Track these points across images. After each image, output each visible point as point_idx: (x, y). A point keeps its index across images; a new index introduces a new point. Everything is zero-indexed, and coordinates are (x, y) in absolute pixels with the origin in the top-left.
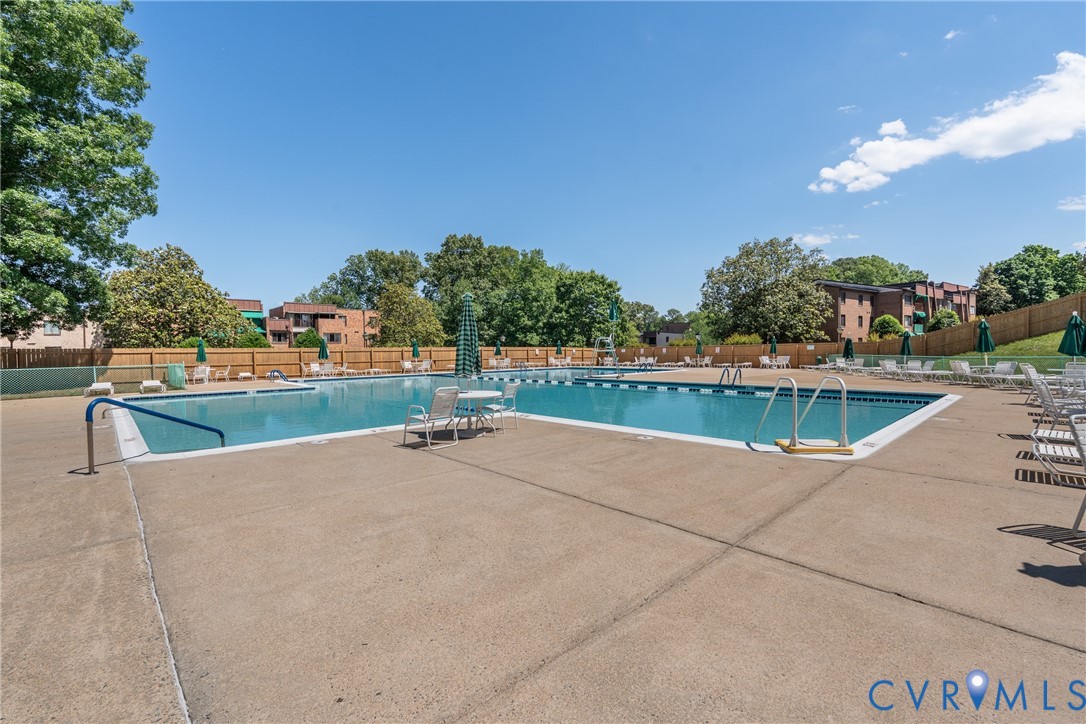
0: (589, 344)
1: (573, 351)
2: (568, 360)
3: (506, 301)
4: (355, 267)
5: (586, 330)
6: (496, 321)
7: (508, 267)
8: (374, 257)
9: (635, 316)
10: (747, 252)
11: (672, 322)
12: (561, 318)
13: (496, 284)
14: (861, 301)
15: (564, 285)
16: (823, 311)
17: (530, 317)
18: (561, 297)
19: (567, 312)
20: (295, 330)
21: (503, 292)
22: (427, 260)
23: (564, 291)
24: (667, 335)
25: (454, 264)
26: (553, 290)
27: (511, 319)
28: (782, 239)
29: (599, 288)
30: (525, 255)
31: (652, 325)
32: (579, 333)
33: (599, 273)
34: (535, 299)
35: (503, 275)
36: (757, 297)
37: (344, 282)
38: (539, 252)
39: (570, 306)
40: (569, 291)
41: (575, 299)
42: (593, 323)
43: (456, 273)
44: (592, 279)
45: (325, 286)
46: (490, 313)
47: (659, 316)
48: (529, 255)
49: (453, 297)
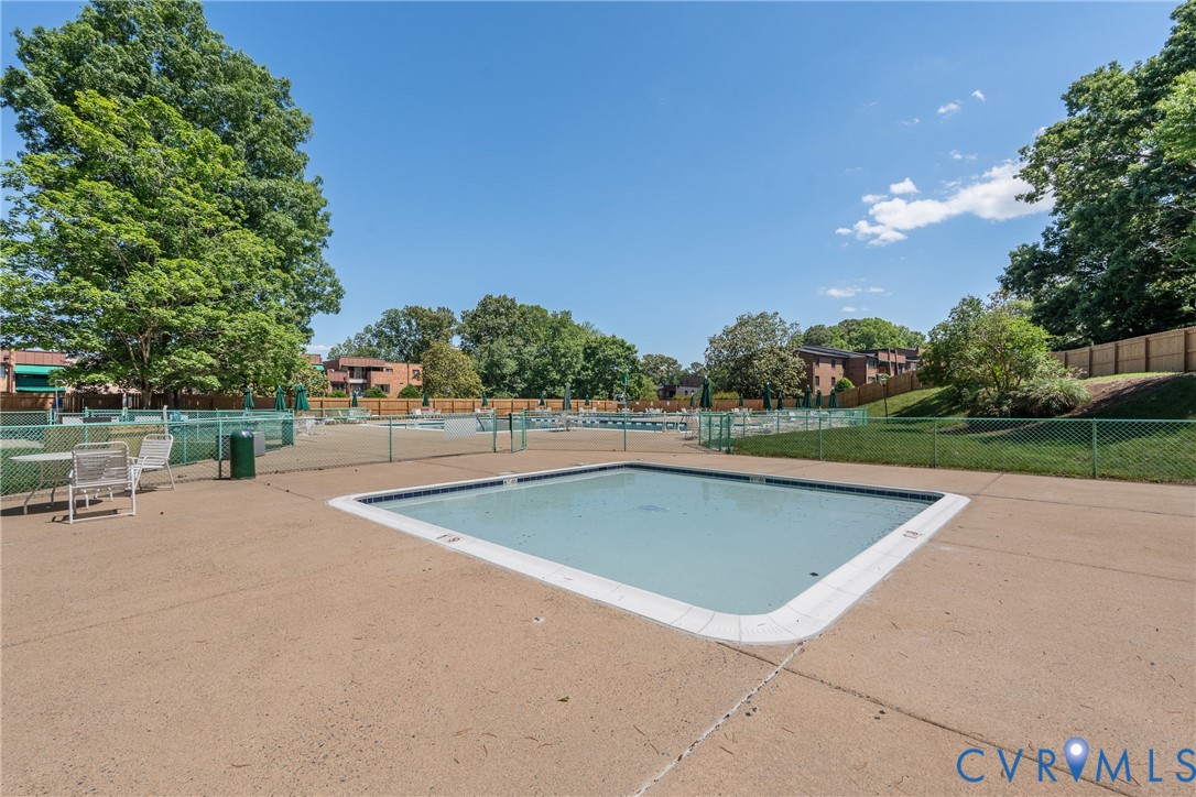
0: (611, 398)
1: (597, 402)
2: (594, 410)
3: (536, 357)
4: (392, 320)
5: (609, 386)
6: (528, 374)
7: (538, 326)
8: (414, 312)
9: (658, 368)
10: (742, 323)
11: (695, 375)
12: (588, 375)
13: (527, 341)
14: (833, 365)
15: (590, 347)
16: (799, 373)
17: (558, 372)
18: (587, 357)
19: (593, 370)
20: (351, 381)
21: (533, 349)
22: (463, 318)
23: (590, 353)
24: (687, 388)
25: (490, 323)
26: (581, 349)
27: (540, 372)
28: (770, 313)
29: (620, 351)
30: (555, 316)
31: (675, 378)
32: (603, 388)
33: (619, 337)
34: (564, 355)
35: (534, 333)
36: (748, 360)
37: (379, 334)
38: (568, 313)
39: (595, 365)
40: (594, 354)
41: (599, 360)
42: (614, 379)
43: (494, 332)
44: (614, 343)
45: (359, 337)
46: (522, 367)
47: (683, 369)
48: (559, 317)
49: (491, 353)
